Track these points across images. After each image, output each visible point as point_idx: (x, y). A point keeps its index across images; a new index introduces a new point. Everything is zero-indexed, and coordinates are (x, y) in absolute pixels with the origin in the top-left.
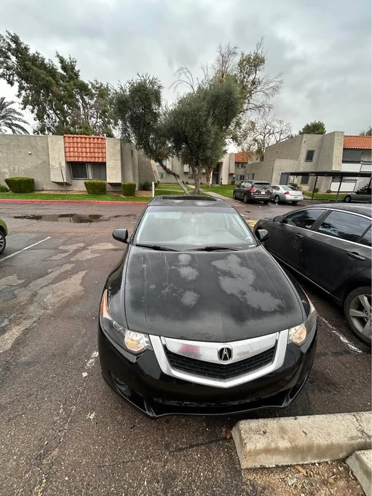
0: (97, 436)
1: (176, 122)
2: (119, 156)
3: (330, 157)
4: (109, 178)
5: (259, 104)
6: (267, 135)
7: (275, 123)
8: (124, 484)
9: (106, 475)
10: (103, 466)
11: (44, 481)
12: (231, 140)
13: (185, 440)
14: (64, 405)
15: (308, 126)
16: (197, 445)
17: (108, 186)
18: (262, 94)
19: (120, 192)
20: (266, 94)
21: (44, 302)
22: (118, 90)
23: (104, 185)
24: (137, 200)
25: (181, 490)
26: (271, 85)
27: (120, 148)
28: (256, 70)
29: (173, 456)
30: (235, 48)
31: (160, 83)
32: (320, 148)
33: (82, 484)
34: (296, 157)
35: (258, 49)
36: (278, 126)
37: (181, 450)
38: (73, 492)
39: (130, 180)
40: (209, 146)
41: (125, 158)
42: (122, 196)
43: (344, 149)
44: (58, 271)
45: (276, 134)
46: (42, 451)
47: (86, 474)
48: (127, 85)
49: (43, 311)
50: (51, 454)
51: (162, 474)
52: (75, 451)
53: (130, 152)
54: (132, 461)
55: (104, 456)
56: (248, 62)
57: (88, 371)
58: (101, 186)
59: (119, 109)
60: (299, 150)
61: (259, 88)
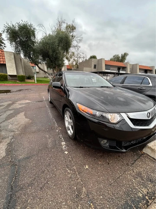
0: (97, 173)
1: (43, 47)
2: (14, 61)
3: (101, 67)
4: (9, 72)
5: (75, 45)
6: (79, 58)
7: (81, 54)
8: (127, 186)
9: (116, 186)
10: (112, 184)
11: (92, 204)
12: (66, 59)
13: (131, 160)
14: (68, 168)
15: (91, 56)
16: (137, 160)
17: (8, 77)
18: (75, 41)
19: (17, 80)
20: (77, 42)
21: (9, 129)
22: (11, 26)
23: (7, 76)
24: (27, 83)
25: (147, 176)
26: (79, 38)
27: (13, 57)
28: (73, 32)
29: (133, 167)
30: (64, 20)
31: (34, 27)
32: (98, 64)
33: (111, 195)
34: (91, 67)
35: (73, 23)
36: (82, 55)
37: (133, 164)
38: (110, 200)
39: (22, 73)
40: (60, 59)
41: (17, 62)
42: (18, 81)
43: (105, 65)
44: (5, 115)
45: (82, 58)
46: (76, 193)
47: (108, 190)
48: (17, 24)
49: (12, 133)
50: (82, 191)
51: (136, 175)
52: (93, 184)
53: (20, 60)
54: (121, 176)
55: (108, 180)
56: (70, 27)
57: (66, 151)
58: (5, 76)
59: (13, 35)
60: (91, 64)
61: (74, 39)
